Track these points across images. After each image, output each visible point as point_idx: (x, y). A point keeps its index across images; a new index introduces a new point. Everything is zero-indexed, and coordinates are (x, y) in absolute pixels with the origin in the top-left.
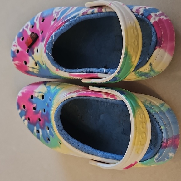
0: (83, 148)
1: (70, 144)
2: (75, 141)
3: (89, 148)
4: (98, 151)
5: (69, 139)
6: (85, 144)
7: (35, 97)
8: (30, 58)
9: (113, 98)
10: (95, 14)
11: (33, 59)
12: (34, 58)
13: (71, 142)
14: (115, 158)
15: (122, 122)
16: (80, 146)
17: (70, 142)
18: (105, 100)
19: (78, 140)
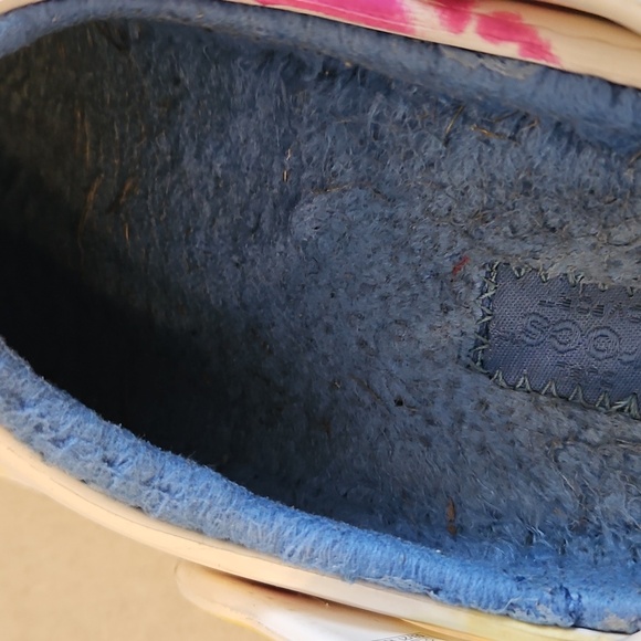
0: (147, 483)
1: (28, 441)
2: (83, 424)
3: (207, 487)
4: (281, 518)
5: (23, 405)
6: (165, 448)
9: (510, 49)
13: (39, 428)
14: (435, 584)
15: (477, 275)
16: (127, 470)
17: (27, 429)
18: (415, 61)
19: (109, 412)
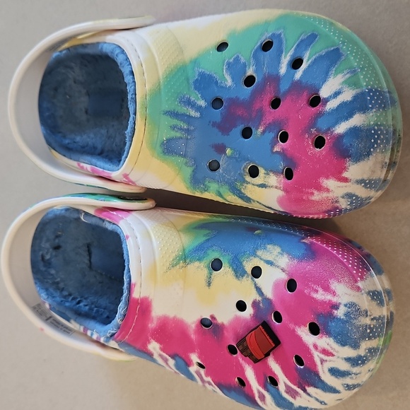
7: (276, 172)
8: (269, 293)
10: (95, 337)
11: (258, 290)
12: (254, 291)
